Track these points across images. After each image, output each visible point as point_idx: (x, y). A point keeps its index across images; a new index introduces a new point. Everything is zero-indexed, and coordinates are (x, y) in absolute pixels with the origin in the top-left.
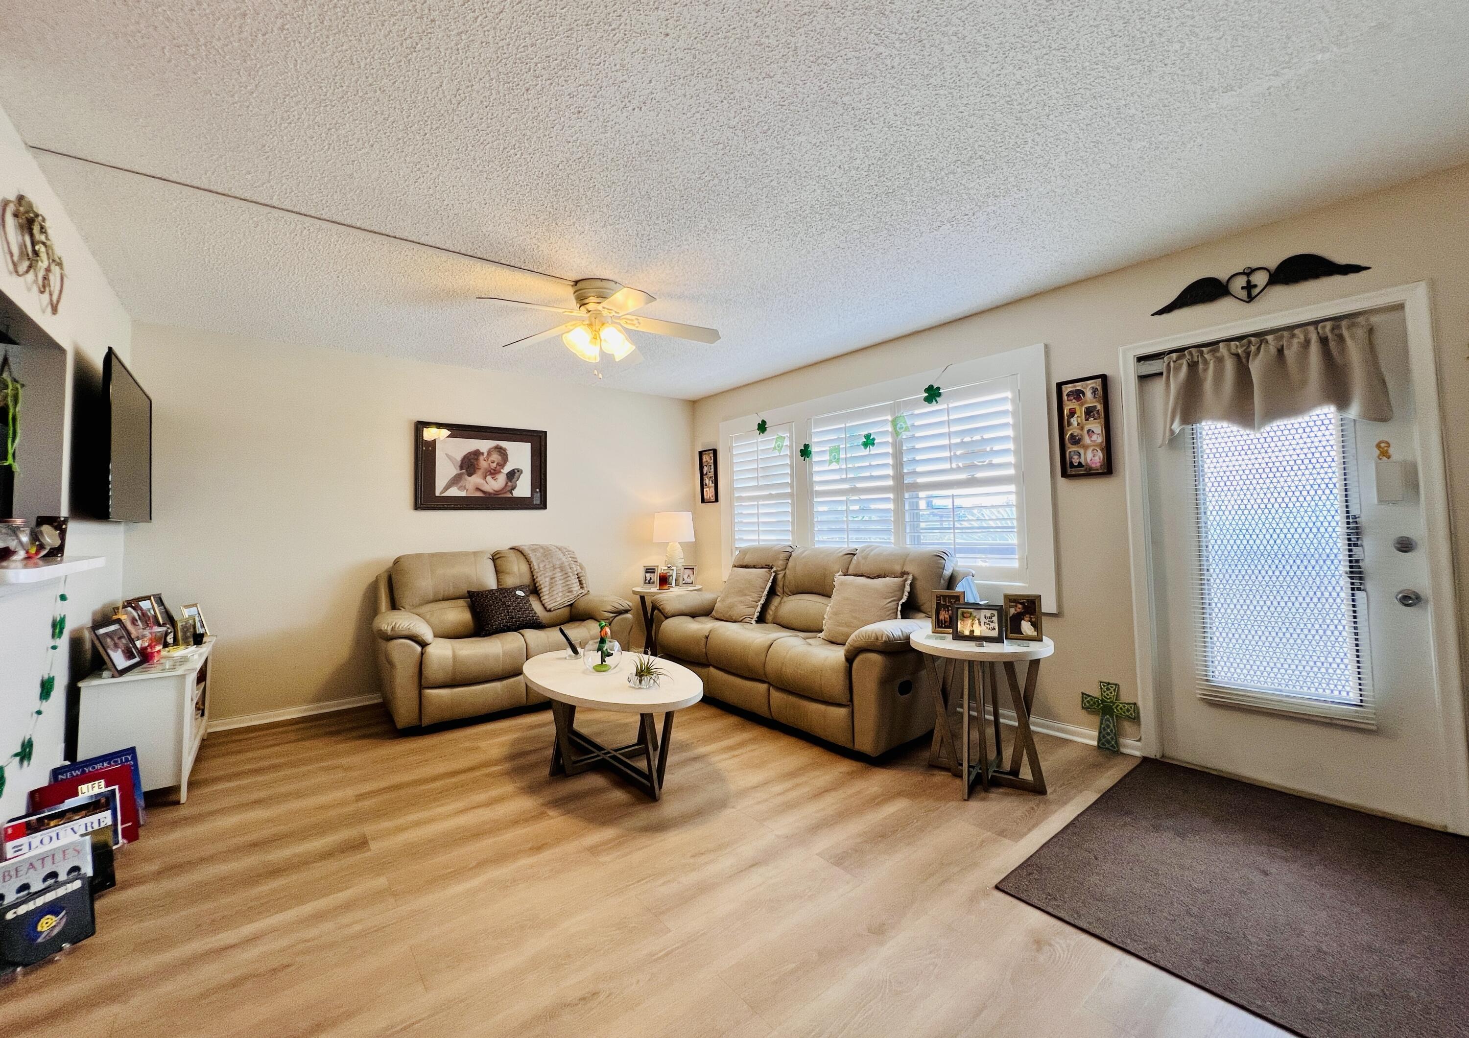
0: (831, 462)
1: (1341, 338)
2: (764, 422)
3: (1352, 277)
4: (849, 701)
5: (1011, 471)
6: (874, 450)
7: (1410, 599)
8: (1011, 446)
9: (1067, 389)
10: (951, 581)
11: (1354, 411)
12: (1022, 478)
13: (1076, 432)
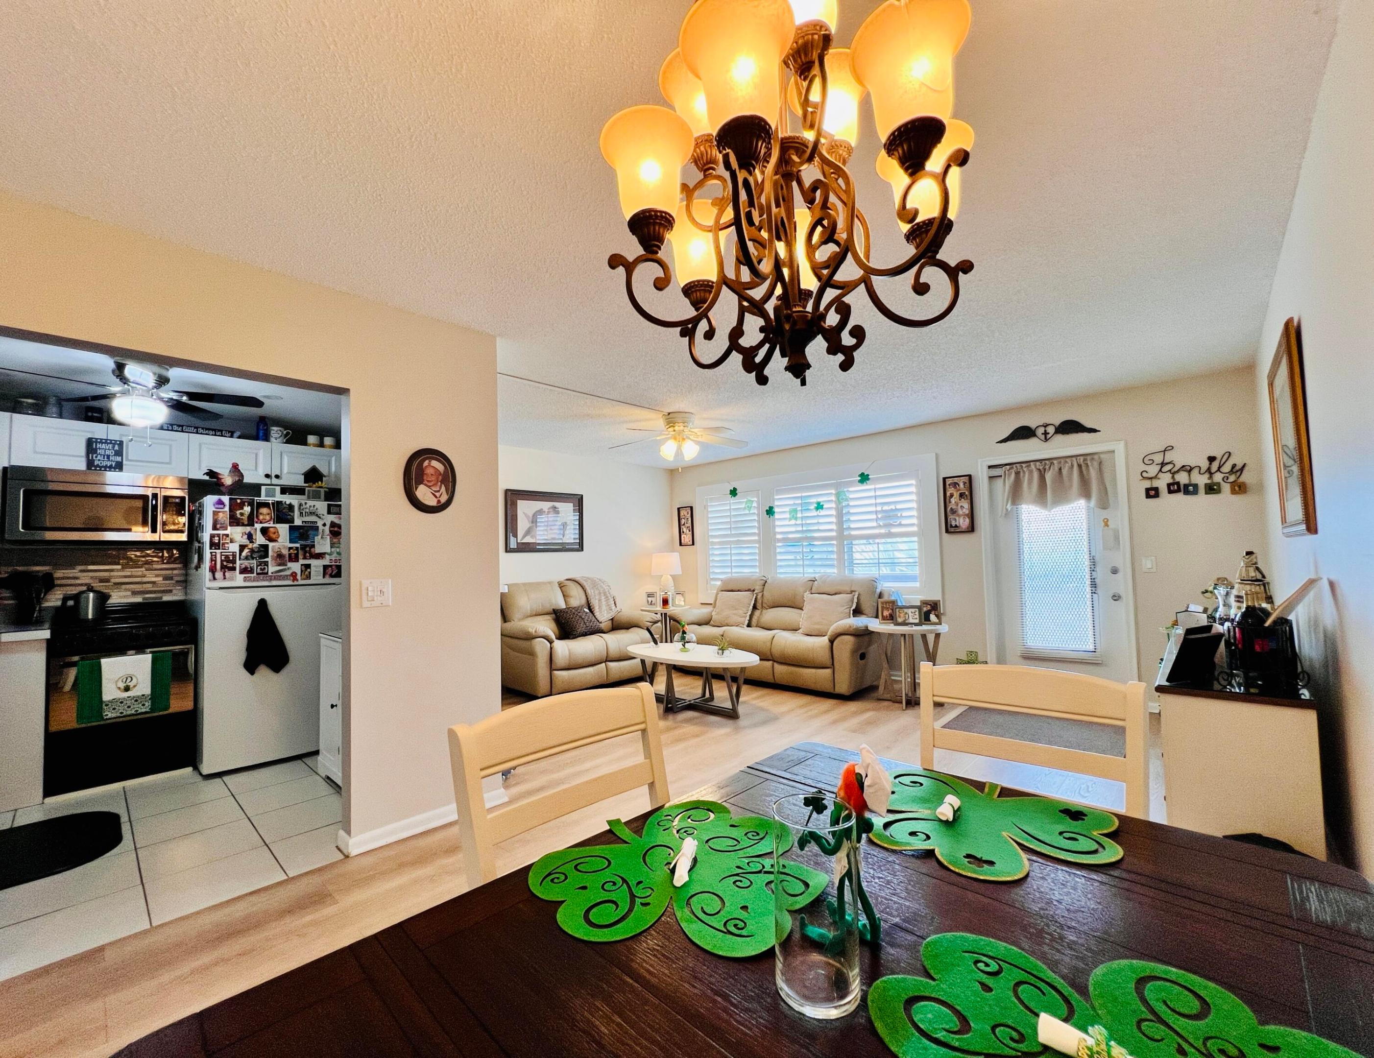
0: (790, 519)
1: (1087, 465)
2: (735, 489)
3: (1092, 434)
4: (831, 665)
5: (915, 529)
6: (822, 512)
7: (1116, 598)
8: (915, 513)
9: (948, 482)
10: (880, 596)
11: (1093, 503)
12: (922, 534)
13: (954, 507)
